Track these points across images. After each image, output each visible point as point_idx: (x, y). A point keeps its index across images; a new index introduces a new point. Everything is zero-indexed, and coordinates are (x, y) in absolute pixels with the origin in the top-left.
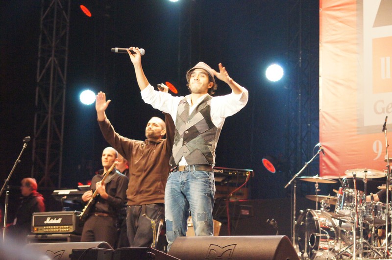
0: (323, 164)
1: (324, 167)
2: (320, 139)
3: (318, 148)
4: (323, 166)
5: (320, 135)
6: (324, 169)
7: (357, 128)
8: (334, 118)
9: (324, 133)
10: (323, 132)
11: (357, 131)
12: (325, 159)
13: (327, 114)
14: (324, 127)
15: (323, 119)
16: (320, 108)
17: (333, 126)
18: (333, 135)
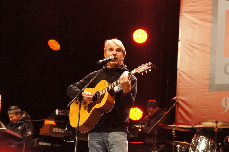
0: (179, 115)
2: (177, 93)
5: (177, 90)
6: (180, 119)
7: (209, 86)
8: (189, 77)
10: (180, 88)
11: (209, 88)
12: (180, 110)
13: (184, 72)
14: (180, 83)
15: (180, 77)
16: (178, 67)
17: (189, 83)
18: (188, 91)
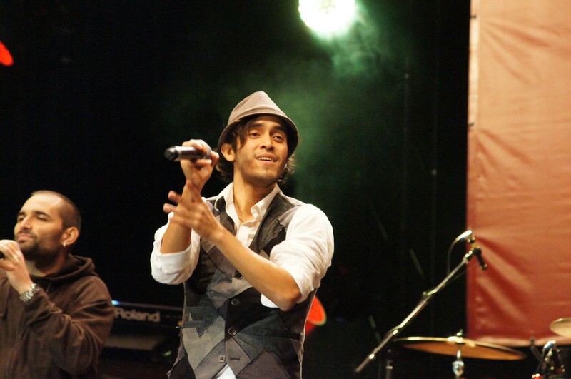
0: (479, 299)
1: (482, 310)
2: (470, 218)
3: (464, 246)
4: (480, 305)
5: (470, 206)
6: (482, 315)
8: (515, 153)
9: (481, 200)
10: (480, 195)
12: (484, 281)
13: (493, 137)
14: (482, 179)
15: (481, 156)
16: (472, 118)
17: (513, 178)
18: (512, 206)
